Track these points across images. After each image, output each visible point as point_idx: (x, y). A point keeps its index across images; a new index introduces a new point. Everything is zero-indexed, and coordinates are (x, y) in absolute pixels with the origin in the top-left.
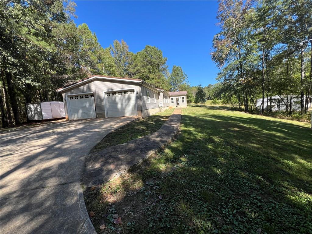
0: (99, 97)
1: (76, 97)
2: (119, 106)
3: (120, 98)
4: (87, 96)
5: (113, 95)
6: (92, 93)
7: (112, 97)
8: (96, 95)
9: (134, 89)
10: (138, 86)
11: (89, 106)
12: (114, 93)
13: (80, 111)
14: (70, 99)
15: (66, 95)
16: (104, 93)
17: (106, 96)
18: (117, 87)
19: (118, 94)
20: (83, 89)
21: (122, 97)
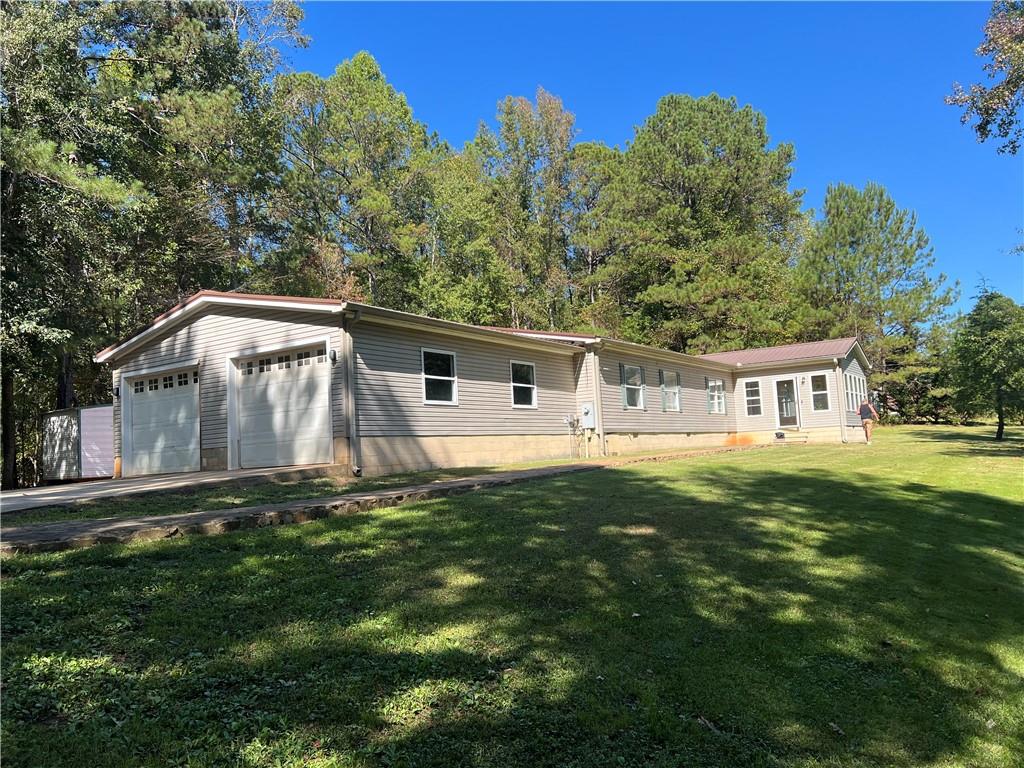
0: (217, 381)
1: (153, 383)
2: (278, 418)
3: (283, 382)
4: (183, 379)
5: (262, 370)
6: (195, 362)
7: (258, 378)
8: (207, 374)
9: (323, 344)
10: (337, 328)
11: (186, 418)
12: (265, 361)
13: (160, 444)
14: (136, 391)
15: (124, 375)
16: (228, 364)
17: (238, 374)
18: (271, 336)
19: (276, 366)
20: (172, 347)
21: (290, 379)
